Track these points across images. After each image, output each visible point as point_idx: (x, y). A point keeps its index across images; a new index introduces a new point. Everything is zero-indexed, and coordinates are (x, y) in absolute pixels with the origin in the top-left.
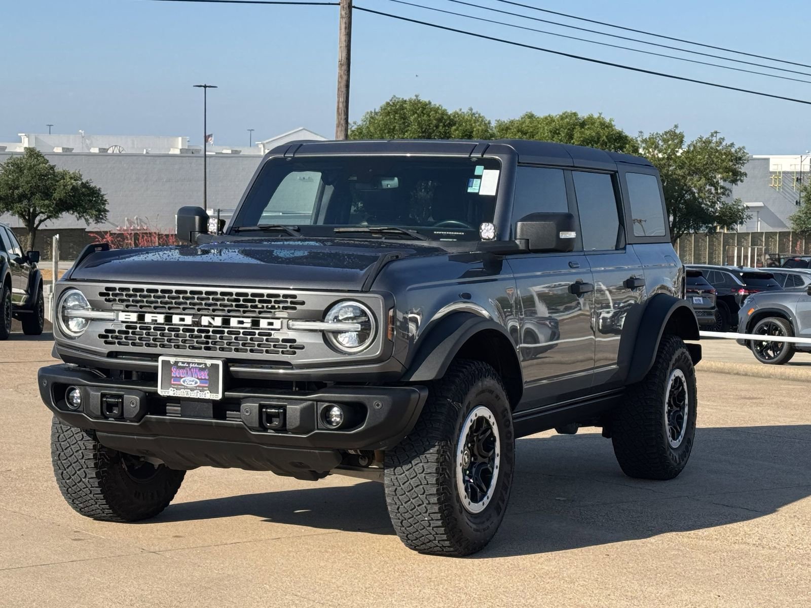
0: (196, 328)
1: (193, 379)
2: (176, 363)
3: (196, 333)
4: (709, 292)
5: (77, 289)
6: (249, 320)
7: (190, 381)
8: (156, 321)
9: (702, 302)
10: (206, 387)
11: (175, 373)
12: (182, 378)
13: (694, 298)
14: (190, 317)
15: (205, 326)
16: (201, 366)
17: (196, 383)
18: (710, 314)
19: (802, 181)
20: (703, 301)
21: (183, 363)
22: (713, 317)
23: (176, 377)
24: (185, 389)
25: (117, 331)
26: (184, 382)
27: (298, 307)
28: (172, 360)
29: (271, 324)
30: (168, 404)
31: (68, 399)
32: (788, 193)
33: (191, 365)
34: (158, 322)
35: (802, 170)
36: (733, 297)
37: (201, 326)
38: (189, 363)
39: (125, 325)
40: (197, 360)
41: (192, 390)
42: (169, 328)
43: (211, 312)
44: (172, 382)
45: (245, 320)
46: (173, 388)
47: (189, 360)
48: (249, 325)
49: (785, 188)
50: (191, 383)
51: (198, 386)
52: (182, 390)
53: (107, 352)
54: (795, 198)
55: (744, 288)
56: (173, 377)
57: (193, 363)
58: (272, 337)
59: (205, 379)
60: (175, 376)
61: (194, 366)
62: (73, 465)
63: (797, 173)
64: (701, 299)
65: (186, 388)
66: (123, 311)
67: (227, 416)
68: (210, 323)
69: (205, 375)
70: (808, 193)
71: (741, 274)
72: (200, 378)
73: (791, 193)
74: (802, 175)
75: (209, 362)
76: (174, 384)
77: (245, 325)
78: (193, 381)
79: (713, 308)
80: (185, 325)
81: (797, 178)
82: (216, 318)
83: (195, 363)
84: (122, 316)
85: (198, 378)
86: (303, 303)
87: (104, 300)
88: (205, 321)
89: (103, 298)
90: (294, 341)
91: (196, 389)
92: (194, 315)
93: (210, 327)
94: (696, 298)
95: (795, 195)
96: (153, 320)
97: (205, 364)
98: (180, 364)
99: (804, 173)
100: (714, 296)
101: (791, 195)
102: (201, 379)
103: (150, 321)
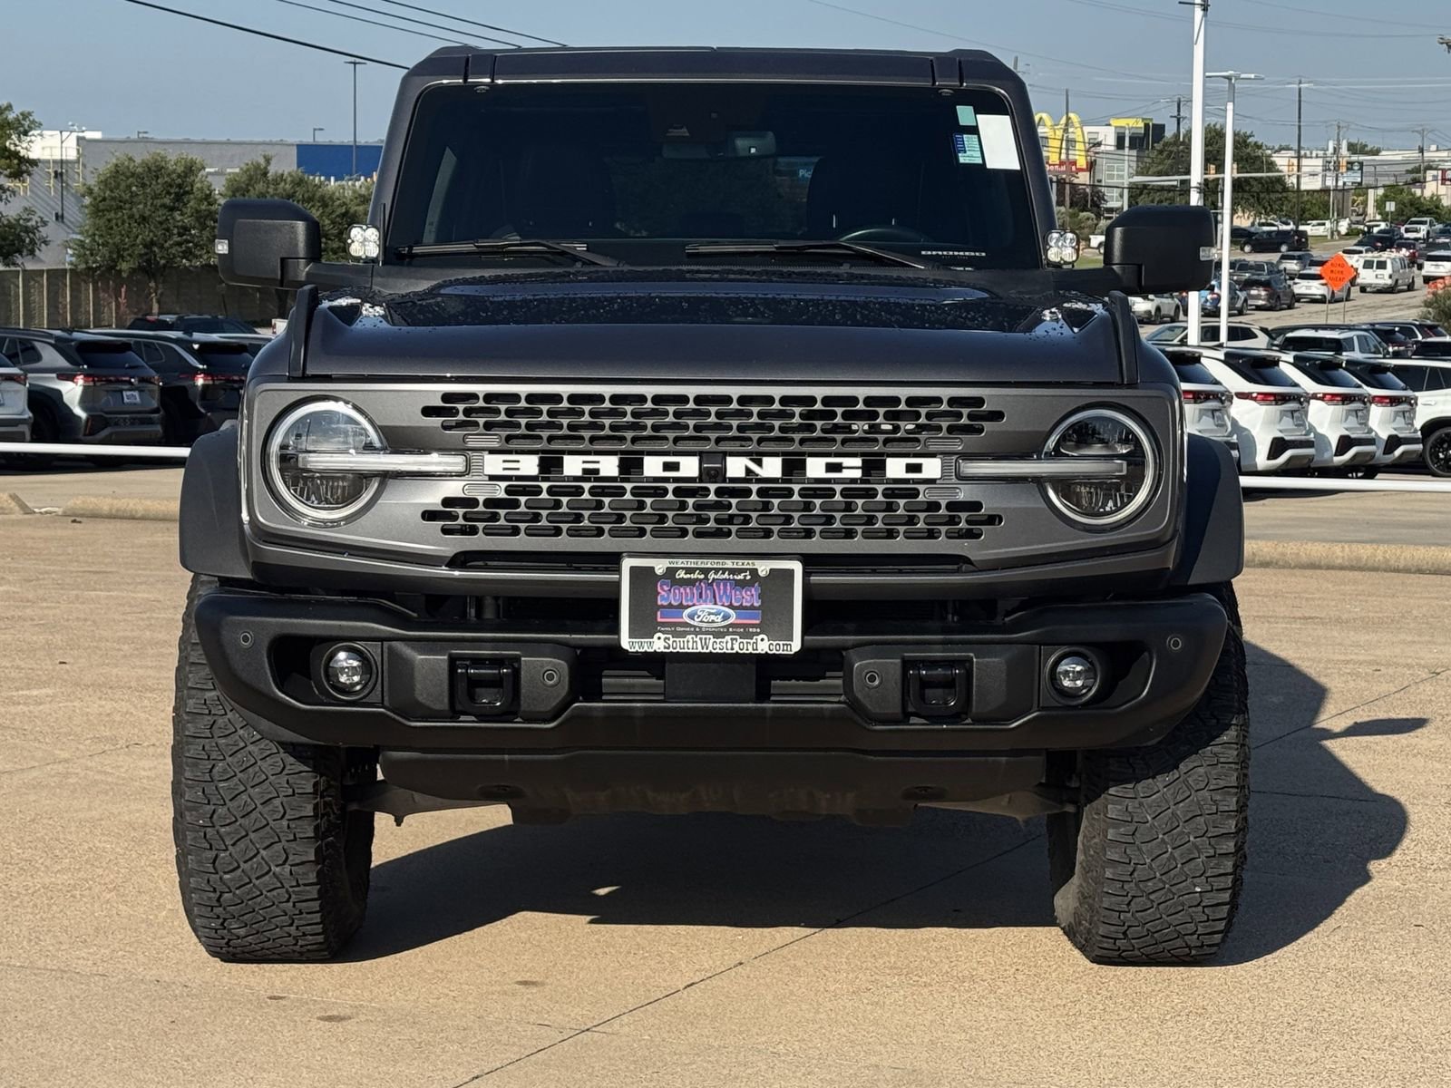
0: (713, 487)
1: (719, 607)
2: (671, 572)
3: (712, 497)
4: (148, 381)
5: (336, 399)
6: (857, 462)
7: (706, 612)
8: (597, 471)
9: (138, 399)
10: (753, 626)
11: (665, 596)
12: (689, 607)
13: (124, 393)
14: (695, 461)
15: (733, 480)
16: (741, 577)
17: (726, 617)
18: (150, 422)
19: (64, 177)
20: (140, 396)
21: (689, 571)
22: (159, 428)
23: (670, 606)
24: (697, 634)
25: (481, 499)
26: (691, 617)
27: (987, 426)
28: (660, 566)
29: (916, 468)
30: (606, 672)
31: (327, 676)
32: (40, 198)
33: (712, 576)
34: (602, 474)
35: (64, 158)
36: (184, 389)
37: (724, 481)
38: (706, 571)
39: (504, 484)
40: (729, 564)
41: (718, 634)
42: (634, 488)
43: (751, 447)
44: (659, 620)
45: (846, 461)
46: (663, 632)
47: (708, 563)
48: (858, 474)
49: (35, 189)
50: (713, 617)
51: (731, 625)
52: (689, 637)
53: (451, 554)
54: (54, 209)
55: (203, 371)
56: (663, 607)
57: (717, 570)
58: (921, 498)
59: (752, 607)
60: (665, 603)
61: (719, 576)
62: (252, 835)
63: (55, 162)
64: (136, 394)
65: (698, 631)
66: (492, 451)
67: (772, 692)
68: (748, 471)
69: (751, 597)
70: (95, 199)
71: (196, 346)
72: (736, 604)
73: (46, 198)
74: (64, 166)
75: (764, 567)
76: (663, 624)
77: (846, 474)
78: (717, 614)
79: (156, 411)
80: (676, 480)
81: (56, 172)
82: (765, 460)
83: (724, 570)
84: (494, 464)
85: (731, 606)
86: (996, 416)
87: (440, 425)
88: (736, 467)
89: (436, 421)
90: (976, 506)
91: (728, 633)
92: (700, 454)
93: (749, 481)
94: (129, 393)
95: (52, 203)
96: (585, 471)
97: (754, 572)
98: (681, 575)
99: (68, 162)
100: (156, 388)
101: (46, 202)
102: (741, 607)
103: (579, 473)
